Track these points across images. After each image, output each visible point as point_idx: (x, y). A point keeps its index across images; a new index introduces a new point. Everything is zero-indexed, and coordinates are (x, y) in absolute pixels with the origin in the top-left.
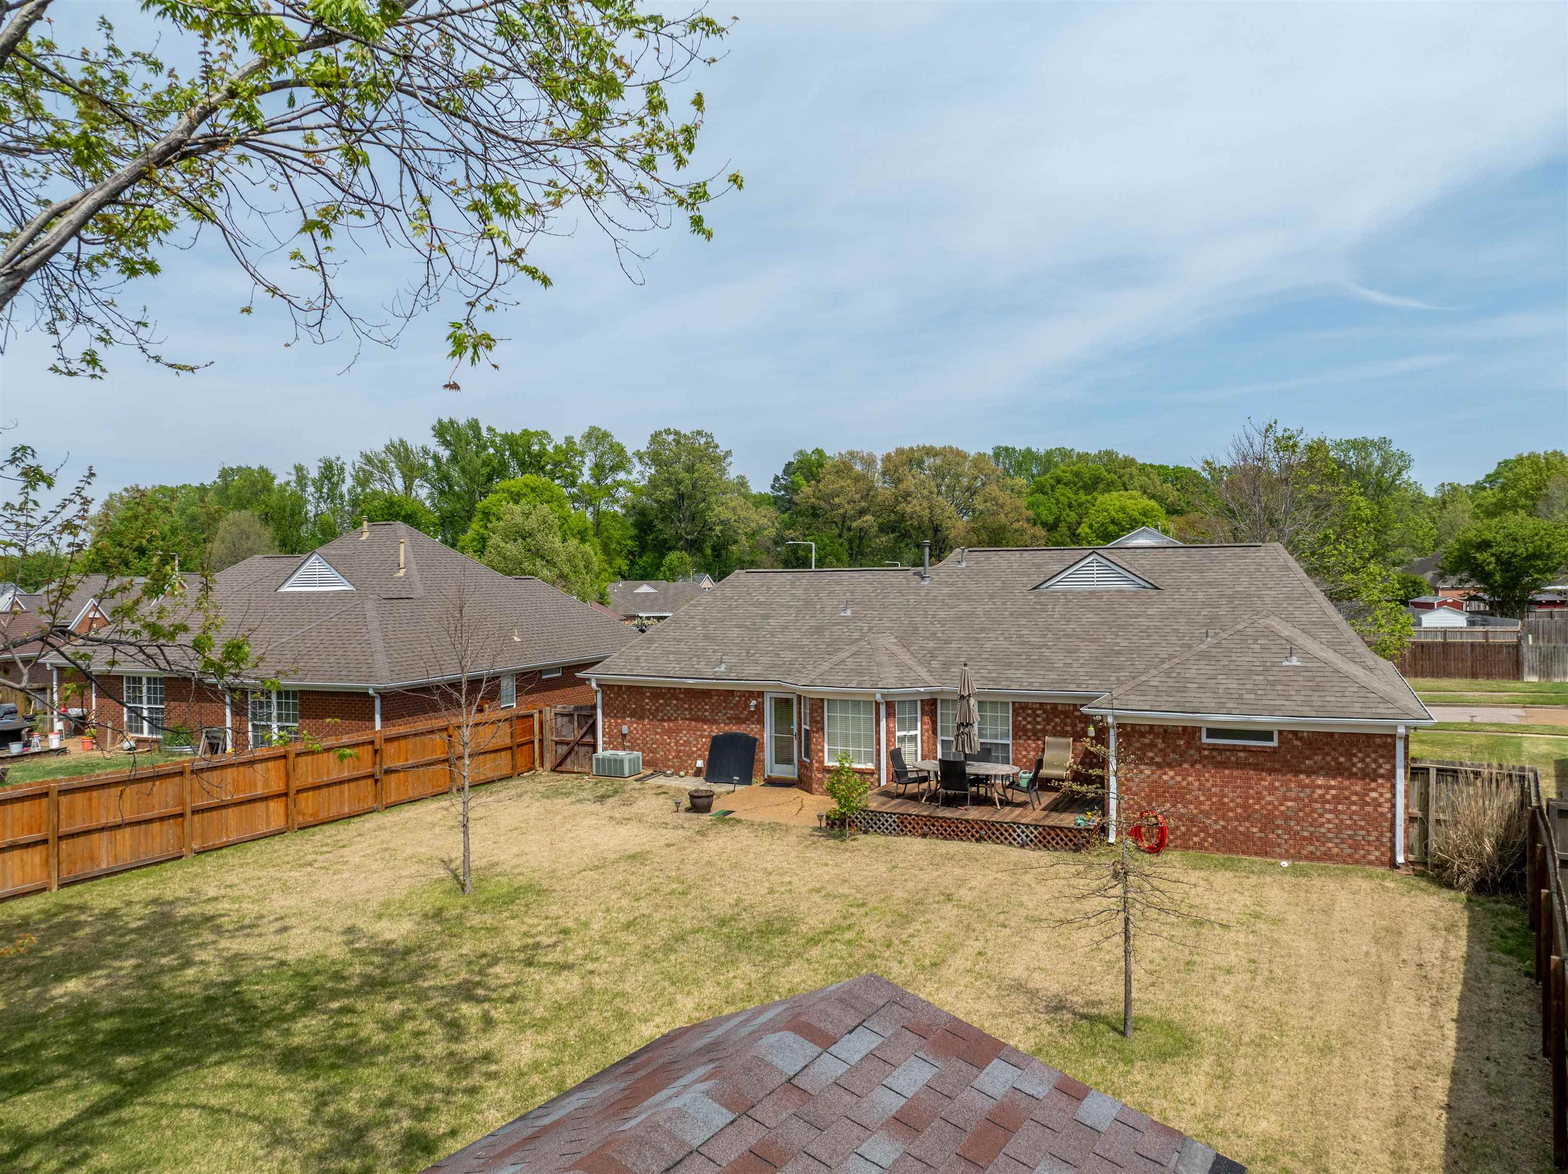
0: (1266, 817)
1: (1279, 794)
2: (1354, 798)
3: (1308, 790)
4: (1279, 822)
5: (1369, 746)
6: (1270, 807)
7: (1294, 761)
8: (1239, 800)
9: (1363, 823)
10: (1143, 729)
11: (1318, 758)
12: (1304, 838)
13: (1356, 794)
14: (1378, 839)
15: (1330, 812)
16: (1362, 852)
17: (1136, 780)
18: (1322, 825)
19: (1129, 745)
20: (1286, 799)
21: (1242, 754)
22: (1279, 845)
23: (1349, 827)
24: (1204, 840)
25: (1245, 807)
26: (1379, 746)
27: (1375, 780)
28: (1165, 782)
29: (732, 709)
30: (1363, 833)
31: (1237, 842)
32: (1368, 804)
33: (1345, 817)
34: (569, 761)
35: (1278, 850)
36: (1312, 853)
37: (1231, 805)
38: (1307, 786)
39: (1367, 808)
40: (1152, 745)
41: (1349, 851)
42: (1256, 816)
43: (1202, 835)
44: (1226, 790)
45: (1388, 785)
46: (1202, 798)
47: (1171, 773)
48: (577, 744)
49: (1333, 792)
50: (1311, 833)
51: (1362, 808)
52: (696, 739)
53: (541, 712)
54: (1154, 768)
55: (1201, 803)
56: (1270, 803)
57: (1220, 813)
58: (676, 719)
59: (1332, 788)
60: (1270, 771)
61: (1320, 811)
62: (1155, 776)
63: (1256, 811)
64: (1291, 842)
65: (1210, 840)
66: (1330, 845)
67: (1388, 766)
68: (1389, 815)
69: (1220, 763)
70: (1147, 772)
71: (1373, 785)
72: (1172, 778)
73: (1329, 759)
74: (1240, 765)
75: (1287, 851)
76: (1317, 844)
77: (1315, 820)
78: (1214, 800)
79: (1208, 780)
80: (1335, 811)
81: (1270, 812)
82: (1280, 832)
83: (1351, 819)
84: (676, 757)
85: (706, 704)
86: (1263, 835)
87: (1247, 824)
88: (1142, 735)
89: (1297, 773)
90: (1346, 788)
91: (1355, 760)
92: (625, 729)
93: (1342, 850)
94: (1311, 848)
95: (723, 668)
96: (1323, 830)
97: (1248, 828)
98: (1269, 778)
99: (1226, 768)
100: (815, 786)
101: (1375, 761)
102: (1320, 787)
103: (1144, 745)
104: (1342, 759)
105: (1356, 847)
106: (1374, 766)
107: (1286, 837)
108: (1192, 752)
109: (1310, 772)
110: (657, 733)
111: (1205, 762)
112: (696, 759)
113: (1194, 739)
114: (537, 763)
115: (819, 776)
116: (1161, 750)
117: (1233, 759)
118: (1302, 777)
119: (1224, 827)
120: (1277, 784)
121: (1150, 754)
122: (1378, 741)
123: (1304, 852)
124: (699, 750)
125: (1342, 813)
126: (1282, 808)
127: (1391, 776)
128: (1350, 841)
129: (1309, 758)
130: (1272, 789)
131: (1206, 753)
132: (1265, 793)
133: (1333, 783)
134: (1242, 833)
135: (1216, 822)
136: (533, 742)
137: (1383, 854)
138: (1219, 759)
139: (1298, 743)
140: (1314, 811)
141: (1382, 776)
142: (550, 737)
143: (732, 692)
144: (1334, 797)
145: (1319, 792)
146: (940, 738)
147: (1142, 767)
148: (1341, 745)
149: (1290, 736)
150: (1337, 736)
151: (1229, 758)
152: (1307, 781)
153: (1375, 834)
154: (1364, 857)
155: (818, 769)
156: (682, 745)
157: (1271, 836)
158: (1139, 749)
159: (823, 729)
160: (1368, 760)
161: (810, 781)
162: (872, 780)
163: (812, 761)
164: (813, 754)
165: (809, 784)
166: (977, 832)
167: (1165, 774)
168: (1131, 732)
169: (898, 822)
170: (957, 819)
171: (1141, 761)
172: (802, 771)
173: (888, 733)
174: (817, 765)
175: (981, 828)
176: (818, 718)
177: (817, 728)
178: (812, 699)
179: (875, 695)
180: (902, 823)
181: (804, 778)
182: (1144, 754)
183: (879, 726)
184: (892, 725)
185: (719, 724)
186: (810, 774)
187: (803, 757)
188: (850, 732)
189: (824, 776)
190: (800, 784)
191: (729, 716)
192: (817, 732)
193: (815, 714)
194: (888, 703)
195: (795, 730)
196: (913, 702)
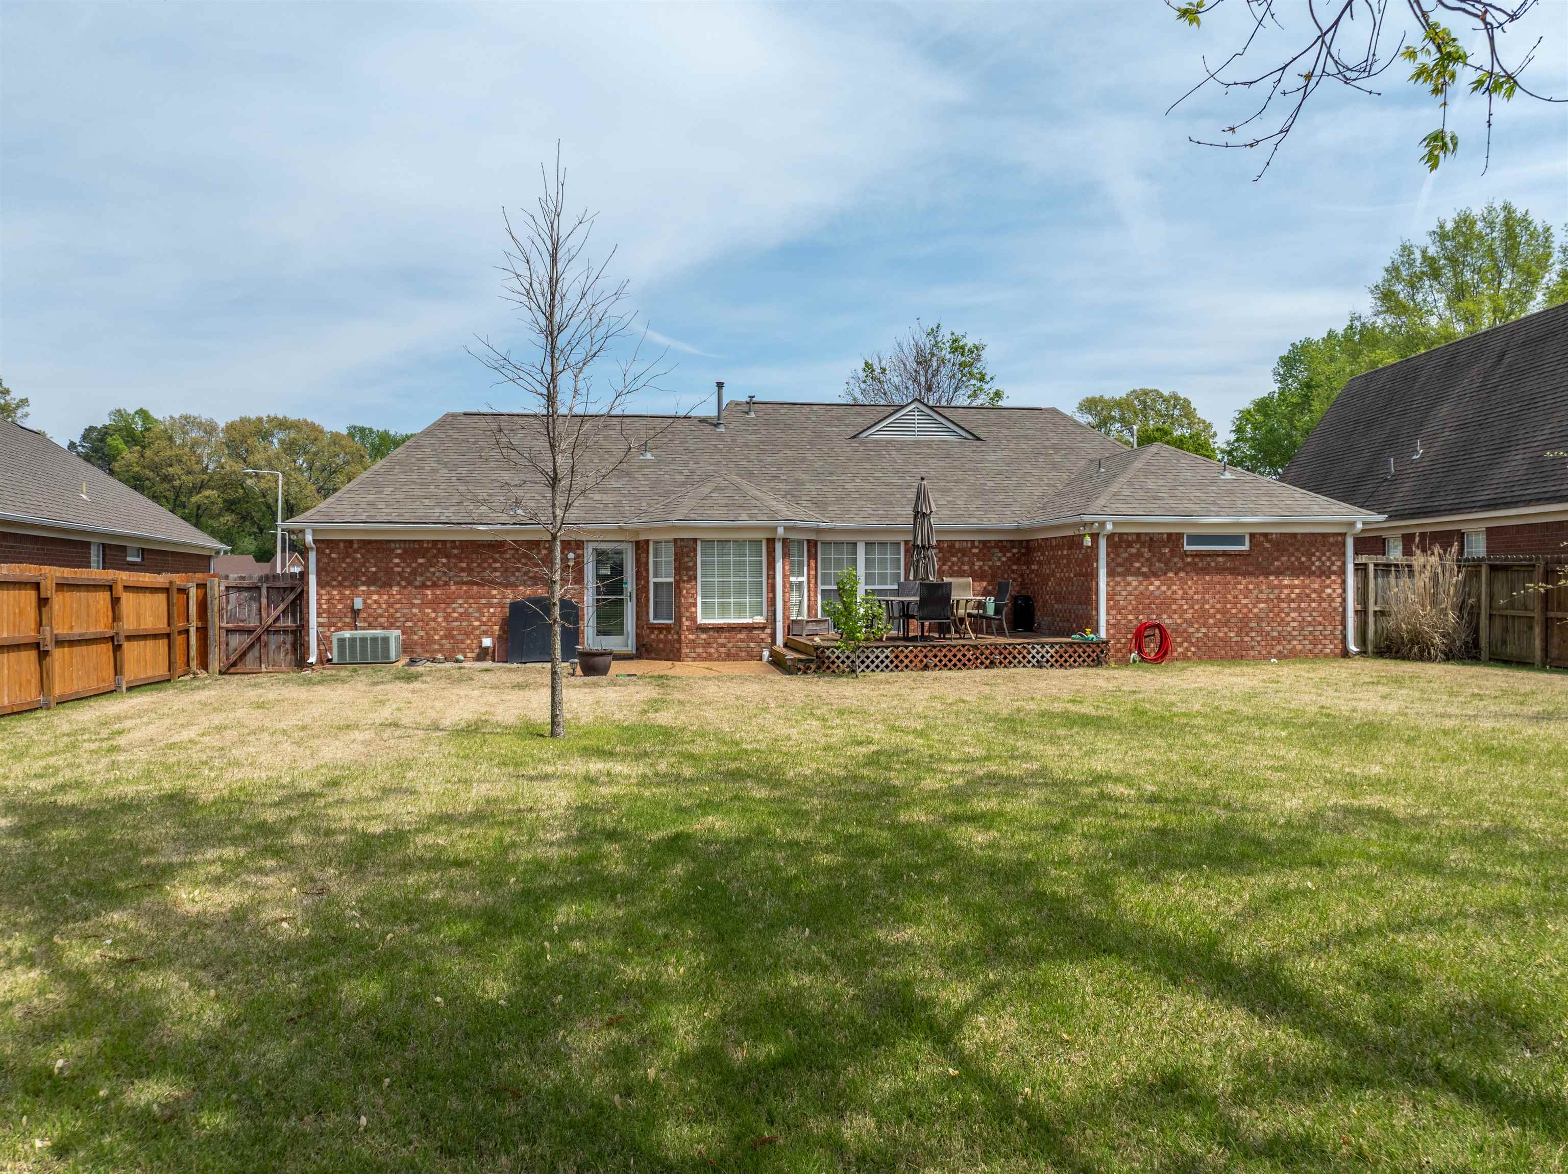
0: (1241, 620)
1: (1252, 596)
2: (1314, 596)
3: (1276, 591)
4: (1253, 625)
5: (1324, 545)
6: (1245, 610)
7: (1265, 563)
8: (1218, 606)
9: (1320, 619)
10: (1130, 538)
11: (1284, 559)
12: (1273, 638)
13: (1315, 591)
14: (1332, 633)
15: (1294, 610)
16: (1320, 646)
17: (1124, 593)
18: (1288, 624)
19: (1118, 555)
20: (1259, 601)
21: (1220, 559)
22: (1253, 647)
23: (1310, 624)
24: (1187, 649)
25: (1224, 612)
26: (1332, 544)
27: (1329, 577)
28: (1152, 593)
30: (1321, 628)
31: (1217, 649)
32: (1324, 600)
33: (1306, 614)
34: (250, 657)
35: (1252, 652)
36: (1280, 652)
37: (1212, 611)
38: (1275, 587)
39: (1324, 605)
40: (1139, 555)
41: (1310, 647)
42: (1233, 620)
43: (1186, 644)
44: (1207, 597)
45: (1339, 581)
46: (1185, 607)
47: (1157, 583)
48: (268, 631)
49: (1297, 591)
50: (1279, 632)
51: (1320, 604)
52: (479, 610)
53: (202, 586)
54: (1141, 579)
55: (1186, 611)
56: (1246, 606)
57: (1202, 621)
58: (446, 584)
59: (1296, 587)
60: (1245, 574)
61: (1286, 610)
62: (1142, 588)
63: (1235, 616)
64: (1263, 643)
65: (1193, 649)
66: (1295, 642)
67: (1339, 563)
68: (1340, 609)
69: (1202, 569)
70: (1134, 584)
71: (1328, 582)
72: (1158, 588)
73: (1293, 559)
74: (1220, 570)
75: (1260, 652)
76: (1284, 643)
77: (1282, 620)
78: (1196, 607)
79: (1190, 588)
80: (1299, 610)
81: (1246, 615)
82: (1253, 634)
83: (1311, 615)
84: (446, 637)
85: (495, 561)
86: (1239, 639)
87: (1226, 629)
88: (1130, 545)
89: (1267, 574)
90: (1308, 587)
91: (1314, 559)
92: (358, 603)
93: (1304, 646)
94: (1280, 647)
96: (1289, 629)
97: (1226, 633)
98: (1244, 582)
99: (1207, 574)
100: (685, 650)
101: (1329, 559)
102: (1286, 587)
103: (1131, 555)
104: (1303, 559)
105: (1315, 642)
106: (1328, 564)
107: (1259, 639)
108: (1176, 560)
109: (1279, 573)
110: (414, 606)
111: (1188, 569)
112: (479, 638)
113: (1177, 546)
114: (194, 664)
115: (691, 637)
116: (1148, 560)
117: (1213, 564)
118: (1272, 578)
119: (1205, 635)
120: (1251, 587)
121: (1137, 565)
122: (1331, 540)
123: (1274, 652)
124: (484, 624)
125: (1304, 610)
126: (1256, 610)
127: (1342, 572)
128: (1311, 638)
129: (1277, 560)
130: (1247, 592)
131: (1189, 559)
132: (1241, 597)
133: (1296, 582)
134: (1221, 639)
135: (1198, 630)
136: (187, 631)
137: (1336, 646)
138: (1200, 565)
139: (1267, 545)
140: (1282, 611)
141: (1334, 573)
142: (217, 623)
144: (1298, 595)
145: (1286, 591)
147: (1130, 579)
148: (1303, 545)
149: (1262, 539)
150: (1299, 537)
151: (1209, 564)
152: (1276, 582)
153: (1330, 628)
154: (1321, 651)
155: (689, 629)
156: (456, 619)
157: (1246, 639)
158: (1126, 559)
159: (695, 578)
160: (1324, 558)
161: (677, 645)
162: (763, 636)
163: (679, 621)
164: (683, 610)
165: (671, 651)
166: (987, 658)
167: (1151, 584)
168: (1120, 541)
169: (892, 656)
170: (963, 646)
171: (1128, 572)
172: (653, 636)
173: (785, 577)
174: (687, 623)
175: (991, 653)
176: (691, 564)
177: (685, 578)
178: (682, 540)
179: (775, 529)
180: (897, 657)
181: (654, 645)
182: (1131, 565)
183: (774, 569)
184: (787, 568)
185: (517, 586)
186: (675, 637)
187: (651, 620)
188: (732, 579)
189: (698, 637)
190: (645, 655)
191: (531, 574)
192: (689, 581)
193: (686, 559)
194: (784, 541)
195: (629, 589)
196: (800, 542)
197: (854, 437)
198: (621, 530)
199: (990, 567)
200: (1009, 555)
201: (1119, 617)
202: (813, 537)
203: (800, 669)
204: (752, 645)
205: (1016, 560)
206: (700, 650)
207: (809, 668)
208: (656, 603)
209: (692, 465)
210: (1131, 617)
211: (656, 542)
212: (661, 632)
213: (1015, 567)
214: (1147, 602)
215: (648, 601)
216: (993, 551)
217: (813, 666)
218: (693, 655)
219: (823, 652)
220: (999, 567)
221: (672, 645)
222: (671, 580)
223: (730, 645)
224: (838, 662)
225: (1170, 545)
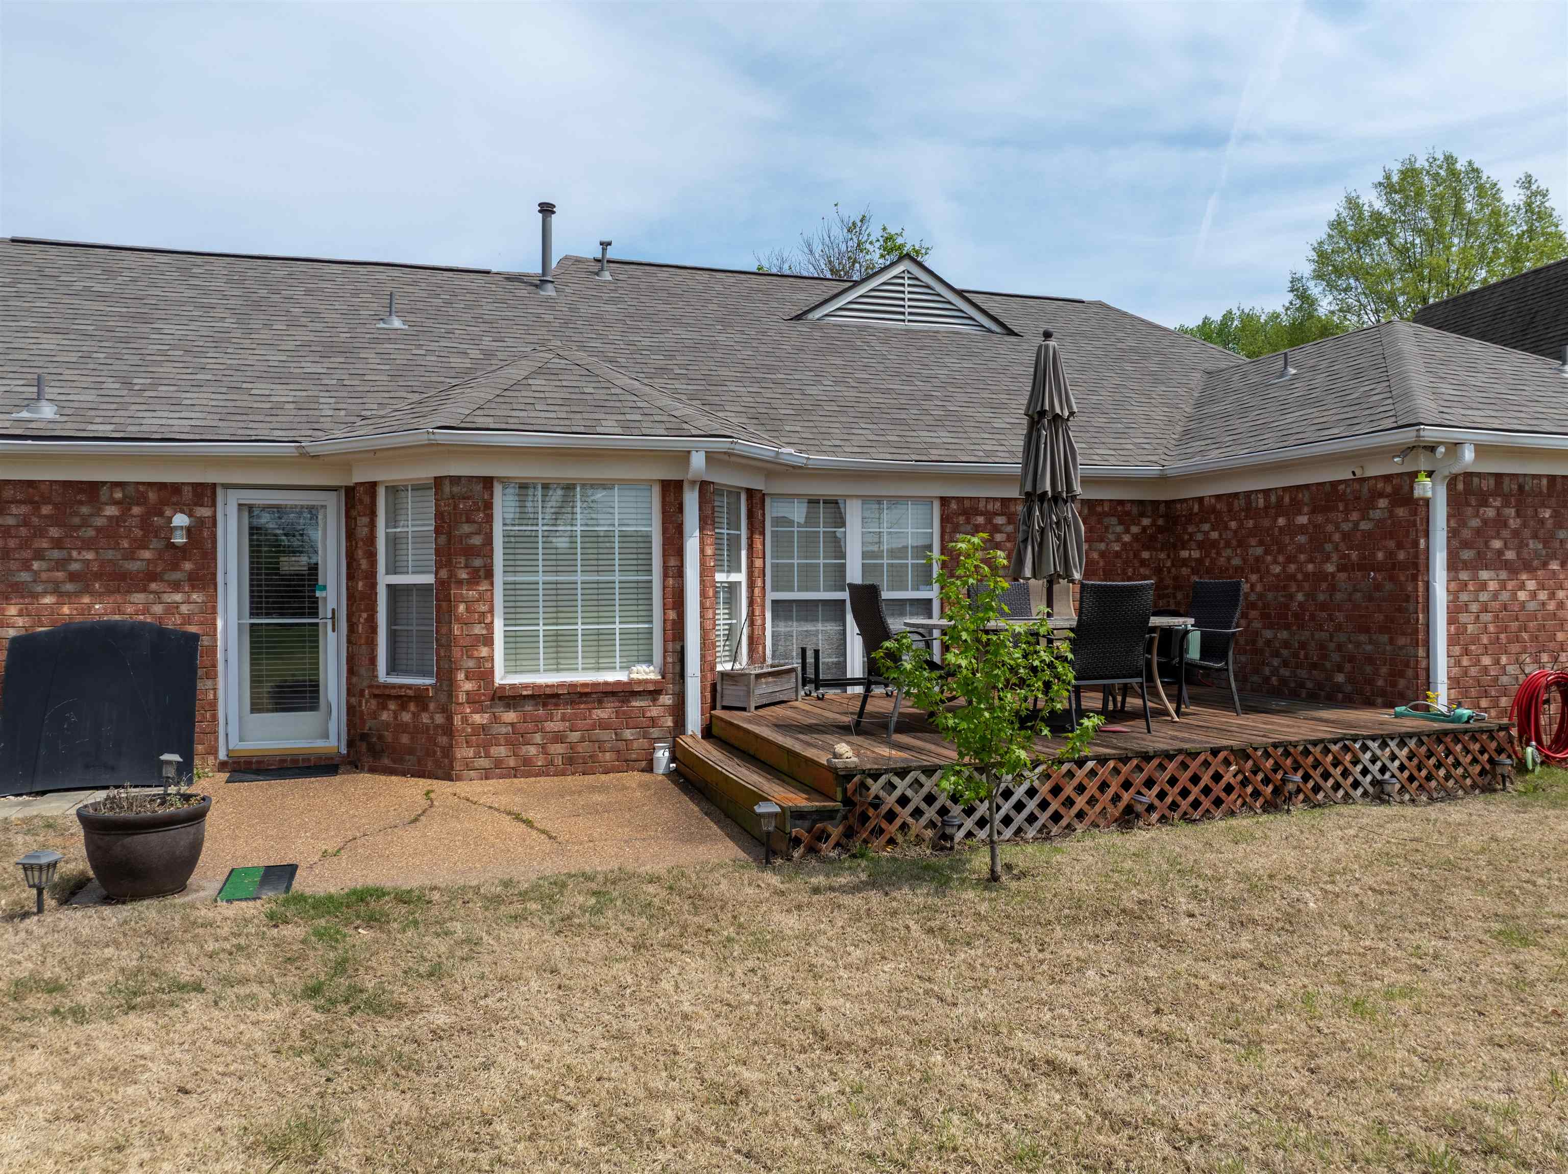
17: (1474, 607)
19: (1466, 522)
28: (1523, 605)
29: (87, 544)
40: (1501, 522)
47: (1531, 585)
54: (1503, 575)
62: (1505, 596)
70: (1492, 585)
72: (1533, 595)
88: (1484, 499)
95: (48, 411)
100: (463, 752)
103: (1485, 522)
115: (477, 718)
116: (1516, 533)
121: (1497, 544)
143: (92, 489)
146: (771, 596)
147: (1484, 575)
155: (473, 700)
158: (1478, 532)
159: (489, 574)
161: (443, 740)
162: (654, 712)
163: (446, 678)
164: (456, 652)
165: (430, 753)
166: (1266, 781)
167: (1522, 587)
168: (1468, 491)
169: (1044, 790)
170: (1215, 752)
171: (1481, 562)
172: (385, 716)
173: (705, 573)
174: (468, 686)
175: (1277, 768)
176: (477, 541)
177: (463, 575)
178: (455, 480)
179: (686, 456)
180: (1056, 791)
181: (388, 736)
182: (1486, 544)
183: (680, 552)
184: (709, 551)
185: (35, 596)
186: (439, 719)
187: (382, 675)
188: (579, 578)
189: (496, 719)
190: (367, 760)
191: (75, 567)
192: (474, 580)
193: (466, 528)
194: (704, 486)
195: (331, 604)
196: (734, 493)
197: (798, 317)
198: (307, 459)
199: (1103, 554)
200: (1135, 529)
201: (1465, 662)
202: (757, 484)
203: (797, 842)
204: (628, 734)
205: (1147, 540)
206: (500, 751)
207: (823, 836)
208: (393, 636)
209: (487, 341)
210: (1486, 661)
211: (394, 490)
212: (403, 707)
213: (1145, 555)
214: (1514, 625)
215: (374, 629)
216: (1106, 521)
217: (836, 831)
218: (484, 763)
219: (864, 786)
220: (1117, 555)
221: (432, 740)
222: (429, 579)
223: (575, 736)
224: (904, 814)
225: (1553, 501)
